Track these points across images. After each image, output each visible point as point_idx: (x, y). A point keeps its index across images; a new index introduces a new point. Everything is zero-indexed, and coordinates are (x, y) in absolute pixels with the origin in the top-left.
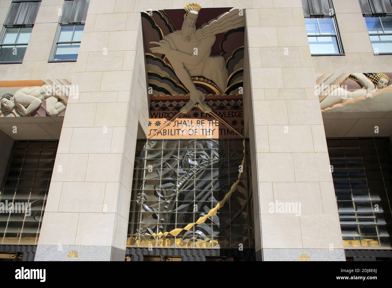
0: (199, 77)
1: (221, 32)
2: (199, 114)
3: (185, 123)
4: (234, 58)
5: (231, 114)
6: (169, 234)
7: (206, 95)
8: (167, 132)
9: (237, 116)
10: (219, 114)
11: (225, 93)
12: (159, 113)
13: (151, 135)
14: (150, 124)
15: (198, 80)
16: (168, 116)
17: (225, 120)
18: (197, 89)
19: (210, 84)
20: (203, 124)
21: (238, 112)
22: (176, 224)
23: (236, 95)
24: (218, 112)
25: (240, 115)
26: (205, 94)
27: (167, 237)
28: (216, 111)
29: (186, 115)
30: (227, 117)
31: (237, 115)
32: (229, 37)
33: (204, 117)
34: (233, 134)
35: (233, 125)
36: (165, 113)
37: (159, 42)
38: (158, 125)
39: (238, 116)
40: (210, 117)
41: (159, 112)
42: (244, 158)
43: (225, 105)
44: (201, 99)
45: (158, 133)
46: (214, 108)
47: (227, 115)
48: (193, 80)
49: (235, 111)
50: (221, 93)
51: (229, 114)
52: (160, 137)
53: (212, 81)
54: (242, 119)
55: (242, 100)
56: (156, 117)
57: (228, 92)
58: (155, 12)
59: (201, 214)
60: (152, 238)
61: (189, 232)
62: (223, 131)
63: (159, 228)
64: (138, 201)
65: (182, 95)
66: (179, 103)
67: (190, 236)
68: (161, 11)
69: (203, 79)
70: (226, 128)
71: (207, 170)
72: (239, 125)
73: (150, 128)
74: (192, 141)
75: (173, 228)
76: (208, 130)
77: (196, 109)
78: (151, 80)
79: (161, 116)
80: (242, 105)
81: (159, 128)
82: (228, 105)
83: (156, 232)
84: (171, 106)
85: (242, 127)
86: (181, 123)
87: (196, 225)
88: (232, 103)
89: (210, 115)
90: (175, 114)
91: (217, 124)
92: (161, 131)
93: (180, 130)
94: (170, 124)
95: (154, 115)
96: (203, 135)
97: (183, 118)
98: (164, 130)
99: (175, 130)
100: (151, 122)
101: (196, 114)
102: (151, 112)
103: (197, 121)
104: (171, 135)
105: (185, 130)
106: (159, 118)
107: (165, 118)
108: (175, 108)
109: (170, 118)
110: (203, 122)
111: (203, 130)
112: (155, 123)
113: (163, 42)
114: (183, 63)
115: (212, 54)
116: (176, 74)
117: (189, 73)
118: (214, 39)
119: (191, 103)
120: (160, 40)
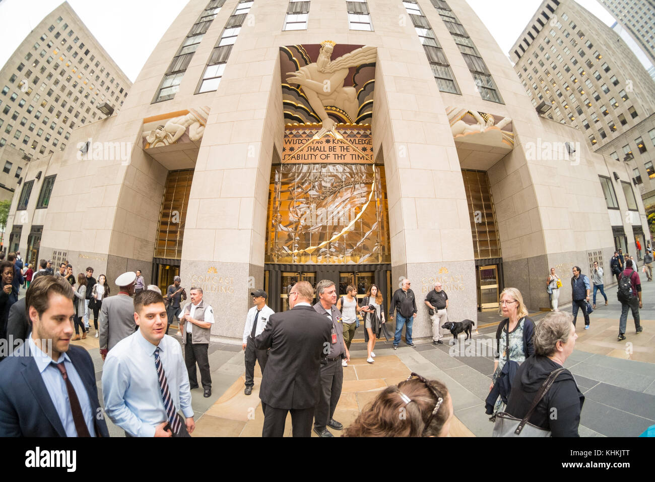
0: (331, 107)
1: (355, 65)
2: (330, 141)
3: (317, 149)
4: (365, 90)
5: (361, 142)
6: (304, 251)
8: (301, 157)
10: (350, 141)
12: (293, 141)
13: (285, 159)
14: (284, 150)
15: (331, 110)
16: (301, 142)
17: (355, 147)
18: (330, 118)
19: (342, 113)
20: (335, 150)
21: (367, 140)
22: (311, 242)
23: (365, 125)
24: (349, 139)
25: (369, 143)
26: (336, 123)
27: (302, 255)
28: (346, 138)
30: (358, 144)
32: (361, 71)
33: (336, 144)
34: (364, 159)
35: (363, 151)
37: (295, 73)
38: (292, 151)
39: (367, 144)
40: (342, 144)
41: (293, 139)
42: (374, 181)
43: (355, 133)
44: (333, 127)
46: (346, 135)
47: (357, 142)
48: (326, 109)
49: (365, 139)
51: (359, 142)
52: (293, 161)
53: (343, 111)
54: (371, 146)
55: (370, 130)
56: (290, 143)
57: (358, 122)
58: (293, 46)
59: (334, 233)
60: (288, 255)
61: (323, 250)
62: (354, 156)
63: (294, 246)
64: (273, 221)
65: (315, 123)
66: (312, 131)
67: (325, 253)
68: (299, 46)
69: (335, 109)
70: (357, 154)
71: (339, 192)
72: (369, 151)
73: (285, 153)
74: (324, 165)
75: (308, 246)
76: (340, 155)
77: (328, 135)
78: (286, 109)
79: (295, 142)
80: (371, 134)
81: (293, 153)
82: (358, 133)
83: (291, 250)
84: (304, 133)
85: (371, 153)
86: (314, 149)
87: (330, 243)
88: (362, 132)
89: (341, 142)
90: (308, 140)
91: (348, 150)
92: (295, 155)
93: (313, 154)
94: (303, 149)
95: (288, 142)
96: (335, 159)
97: (316, 144)
98: (298, 155)
99: (308, 154)
100: (285, 148)
101: (328, 140)
102: (285, 139)
103: (329, 147)
104: (305, 159)
105: (317, 154)
106: (293, 144)
107: (299, 144)
108: (308, 135)
109: (303, 144)
110: (335, 148)
111: (335, 155)
112: (289, 148)
113: (299, 73)
114: (317, 93)
115: (345, 85)
116: (310, 103)
117: (322, 103)
118: (347, 72)
119: (323, 131)
120: (296, 71)
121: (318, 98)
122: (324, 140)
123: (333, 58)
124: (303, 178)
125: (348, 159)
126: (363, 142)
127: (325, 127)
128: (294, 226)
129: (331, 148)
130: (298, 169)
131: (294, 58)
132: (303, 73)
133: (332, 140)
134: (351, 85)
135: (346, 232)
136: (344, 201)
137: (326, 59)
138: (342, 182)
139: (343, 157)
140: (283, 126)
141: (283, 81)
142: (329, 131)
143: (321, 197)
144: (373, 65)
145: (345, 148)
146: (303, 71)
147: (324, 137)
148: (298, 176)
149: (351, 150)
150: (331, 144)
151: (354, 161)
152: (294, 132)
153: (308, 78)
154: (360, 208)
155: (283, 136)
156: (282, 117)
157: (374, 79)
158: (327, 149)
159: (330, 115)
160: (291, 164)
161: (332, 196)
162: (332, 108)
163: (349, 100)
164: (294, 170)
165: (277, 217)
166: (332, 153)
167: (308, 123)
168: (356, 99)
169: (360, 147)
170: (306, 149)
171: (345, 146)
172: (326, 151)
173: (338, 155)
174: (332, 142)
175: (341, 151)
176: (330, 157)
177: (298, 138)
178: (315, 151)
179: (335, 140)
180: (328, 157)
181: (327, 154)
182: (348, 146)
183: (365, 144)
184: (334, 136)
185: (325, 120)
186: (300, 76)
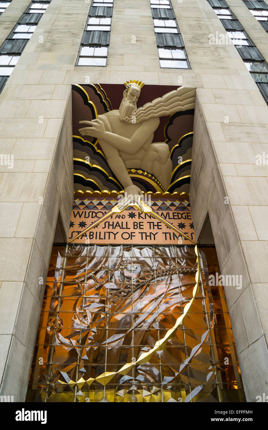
0: (137, 169)
2: (135, 214)
3: (118, 225)
4: (181, 147)
5: (176, 216)
6: (95, 381)
7: (145, 192)
8: (95, 236)
9: (184, 218)
10: (161, 215)
11: (167, 191)
12: (84, 213)
13: (72, 238)
14: (72, 225)
15: (136, 173)
16: (96, 216)
17: (169, 222)
18: (134, 184)
19: (150, 178)
20: (141, 227)
21: (185, 213)
22: (106, 364)
23: (181, 195)
24: (160, 212)
25: (188, 217)
26: (143, 192)
27: (91, 387)
28: (157, 212)
29: (120, 215)
30: (172, 219)
31: (184, 216)
32: (176, 120)
33: (143, 218)
34: (182, 239)
35: (181, 228)
36: (93, 212)
37: (91, 121)
38: (82, 227)
39: (186, 219)
40: (151, 218)
41: (84, 211)
42: (198, 269)
43: (168, 205)
45: (83, 235)
46: (155, 208)
47: (171, 216)
48: (130, 173)
49: (181, 212)
51: (174, 216)
52: (84, 241)
53: (152, 175)
54: (190, 221)
55: (188, 201)
56: (80, 216)
57: (171, 191)
58: (89, 86)
59: (143, 349)
60: (67, 388)
61: (126, 378)
62: (168, 235)
63: (80, 372)
64: (49, 329)
65: (114, 191)
66: (111, 202)
67: (128, 384)
68: (97, 85)
69: (142, 172)
70: (172, 231)
71: (148, 285)
72: (188, 229)
73: (72, 229)
74: (128, 247)
75: (102, 372)
76: (148, 234)
77: (132, 208)
78: (76, 170)
79: (87, 216)
80: (189, 205)
81: (83, 230)
82: (172, 205)
83: (74, 379)
84: (100, 204)
85: (192, 231)
86: (113, 225)
87: (137, 365)
88: (177, 203)
89: (150, 216)
90: (105, 213)
91: (159, 227)
92: (86, 233)
93: (112, 232)
94: (99, 225)
95: (78, 214)
96: (142, 239)
97: (115, 218)
98: (90, 232)
99: (105, 232)
100: (73, 222)
101: (132, 214)
102: (73, 210)
103: (134, 222)
104: (100, 238)
105: (118, 233)
106: (85, 217)
107: (92, 217)
108: (105, 207)
109: (98, 218)
110: (141, 224)
111: (142, 233)
112: (79, 223)
113: (96, 122)
114: (119, 150)
115: (155, 140)
116: (109, 165)
117: (125, 164)
118: (157, 123)
120: (93, 119)
121: (119, 157)
122: (127, 213)
123: (140, 104)
124: (96, 265)
125: (160, 239)
126: (180, 216)
128: (80, 337)
129: (136, 224)
130: (90, 252)
131: (90, 102)
132: (101, 122)
133: (137, 214)
134: (161, 141)
135: (160, 348)
136: (156, 299)
138: (153, 271)
139: (152, 236)
140: (71, 193)
141: (75, 131)
143: (123, 293)
144: (191, 112)
145: (156, 224)
146: (101, 119)
147: (126, 209)
148: (90, 262)
149: (163, 226)
150: (136, 219)
151: (168, 242)
152: (87, 202)
153: (107, 129)
154: (180, 310)
155: (72, 206)
156: (70, 180)
157: (192, 131)
158: (131, 225)
159: (135, 181)
160: (80, 245)
161: (139, 291)
162: (138, 171)
164: (84, 253)
165: (55, 322)
166: (138, 230)
167: (106, 191)
168: (169, 159)
169: (176, 222)
170: (102, 225)
171: (156, 221)
172: (130, 228)
173: (146, 233)
174: (137, 217)
175: (150, 228)
176: (135, 236)
177: (92, 211)
178: (115, 228)
179: (142, 213)
180: (132, 236)
181: (131, 233)
182: (160, 222)
183: (182, 218)
184: (140, 208)
185: (128, 186)
186: (97, 126)
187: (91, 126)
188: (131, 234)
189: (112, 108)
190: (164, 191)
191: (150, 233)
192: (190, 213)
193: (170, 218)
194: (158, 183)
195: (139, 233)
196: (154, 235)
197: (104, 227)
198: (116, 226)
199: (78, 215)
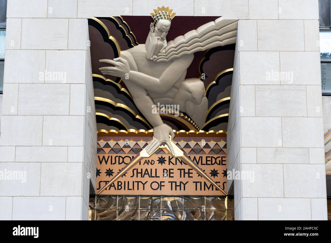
1: (204, 48)
2: (165, 159)
3: (146, 173)
4: (218, 85)
5: (210, 161)
7: (176, 132)
8: (123, 186)
9: (217, 164)
10: (193, 160)
11: (202, 130)
13: (100, 189)
14: (98, 172)
16: (123, 161)
17: (201, 169)
18: (164, 123)
20: (171, 175)
21: (220, 157)
23: (217, 133)
24: (192, 156)
25: (222, 163)
26: (174, 131)
28: (188, 155)
29: (149, 161)
30: (205, 164)
31: (218, 162)
32: (212, 57)
33: (174, 164)
34: (213, 190)
35: (213, 177)
36: (120, 157)
37: (113, 60)
38: (109, 175)
39: (219, 164)
40: (182, 164)
41: (110, 155)
43: (202, 147)
44: (170, 137)
46: (188, 151)
47: (204, 162)
49: (216, 156)
50: (197, 129)
51: (207, 161)
52: (112, 192)
53: (185, 114)
54: (224, 168)
55: (225, 140)
56: (106, 162)
57: (206, 129)
62: (199, 185)
65: (142, 131)
66: (139, 143)
68: (118, 17)
70: (203, 180)
72: (220, 177)
73: (99, 178)
76: (178, 184)
77: (161, 151)
78: (98, 110)
79: (113, 162)
80: (225, 146)
81: (111, 180)
82: (207, 146)
84: (127, 146)
85: (224, 179)
86: (141, 173)
88: (212, 144)
89: (181, 161)
90: (133, 158)
91: (191, 175)
92: (114, 183)
93: (141, 182)
94: (126, 173)
95: (104, 160)
96: (172, 189)
97: (144, 164)
98: (118, 182)
99: (133, 182)
100: (100, 170)
101: (162, 159)
102: (98, 155)
103: (164, 169)
104: (128, 189)
105: (147, 182)
106: (111, 164)
107: (119, 164)
108: (132, 149)
109: (126, 165)
110: (171, 171)
111: (172, 182)
112: (106, 171)
113: (119, 61)
116: (135, 103)
119: (155, 143)
120: (115, 58)
122: (156, 158)
125: (190, 190)
127: (157, 138)
129: (165, 171)
131: (111, 38)
133: (167, 159)
137: (160, 42)
139: (182, 185)
142: (164, 144)
144: (231, 47)
145: (187, 171)
147: (155, 153)
149: (195, 174)
150: (166, 166)
151: (199, 192)
152: (112, 143)
153: (132, 69)
155: (96, 149)
157: (232, 68)
158: (160, 173)
160: (110, 196)
163: (193, 100)
166: (168, 179)
167: (132, 130)
169: (209, 169)
170: (130, 173)
171: (187, 168)
172: (159, 177)
173: (176, 182)
174: (167, 162)
175: (181, 177)
176: (164, 186)
177: (118, 155)
178: (143, 177)
179: (172, 158)
180: (161, 186)
181: (161, 182)
182: (191, 168)
183: (216, 164)
184: (171, 151)
185: (157, 126)
186: (120, 66)
187: (113, 65)
188: (161, 184)
189: (137, 43)
190: (199, 129)
191: (181, 182)
192: (225, 157)
193: (203, 163)
194: (192, 122)
195: (169, 182)
196: (184, 185)
197: (132, 176)
198: (145, 174)
199: (104, 162)
